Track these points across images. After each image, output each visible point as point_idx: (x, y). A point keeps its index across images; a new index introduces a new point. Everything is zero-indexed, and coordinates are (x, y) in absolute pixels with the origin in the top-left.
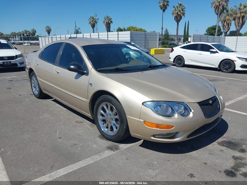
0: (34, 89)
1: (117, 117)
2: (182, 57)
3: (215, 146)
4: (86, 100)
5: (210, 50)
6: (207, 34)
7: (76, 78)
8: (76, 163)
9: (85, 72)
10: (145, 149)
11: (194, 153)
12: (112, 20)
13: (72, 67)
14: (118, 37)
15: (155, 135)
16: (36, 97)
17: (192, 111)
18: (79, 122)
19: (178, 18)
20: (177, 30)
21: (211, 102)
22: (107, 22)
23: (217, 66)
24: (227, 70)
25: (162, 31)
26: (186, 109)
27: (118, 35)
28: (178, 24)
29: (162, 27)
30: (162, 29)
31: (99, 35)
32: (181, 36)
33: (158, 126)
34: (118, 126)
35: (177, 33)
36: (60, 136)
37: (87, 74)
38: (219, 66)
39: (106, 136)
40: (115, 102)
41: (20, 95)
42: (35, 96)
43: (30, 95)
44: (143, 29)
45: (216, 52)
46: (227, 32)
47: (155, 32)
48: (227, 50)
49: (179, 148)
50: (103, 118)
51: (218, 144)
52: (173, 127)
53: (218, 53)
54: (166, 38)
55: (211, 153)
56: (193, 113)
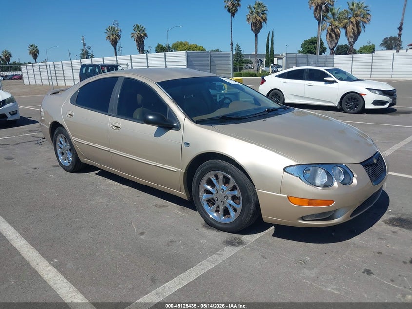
0: (61, 158)
1: (237, 193)
2: (279, 92)
3: (383, 226)
4: (178, 171)
5: (325, 78)
6: (303, 52)
7: (157, 134)
8: (188, 271)
9: (175, 124)
10: (283, 240)
11: (356, 239)
12: (145, 32)
13: (151, 117)
14: (166, 62)
15: (305, 216)
16: (66, 170)
17: (355, 175)
18: (160, 206)
19: (257, 27)
20: (256, 46)
21: (375, 161)
22: (139, 35)
23: (336, 104)
24: (353, 109)
25: (232, 48)
26: (345, 173)
27: (165, 57)
28: (257, 36)
29: (232, 42)
30: (232, 44)
31: (131, 59)
32: (262, 56)
33: (310, 202)
34: (239, 208)
35: (256, 52)
36: (141, 231)
37: (178, 128)
38: (340, 103)
39: (217, 224)
40: (234, 170)
41: (35, 169)
42: (65, 168)
43: (53, 168)
44: (199, 45)
45: (335, 82)
46: (334, 48)
47: (220, 50)
48: (348, 77)
49: (333, 234)
50: (209, 196)
51: (386, 223)
52: (334, 201)
53: (337, 82)
54: (237, 61)
55: (381, 237)
56: (357, 178)
